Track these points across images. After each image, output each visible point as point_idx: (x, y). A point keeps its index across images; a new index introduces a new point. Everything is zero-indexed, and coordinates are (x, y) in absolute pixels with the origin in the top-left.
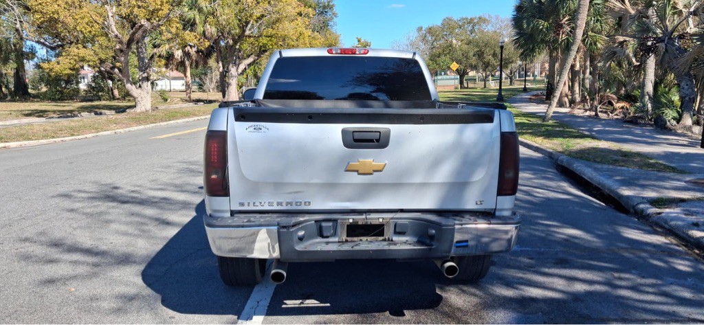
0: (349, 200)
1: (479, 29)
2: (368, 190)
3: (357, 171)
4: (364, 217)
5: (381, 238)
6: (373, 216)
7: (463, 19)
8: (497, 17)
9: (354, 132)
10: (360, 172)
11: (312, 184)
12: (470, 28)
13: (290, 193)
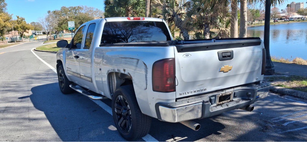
0: (219, 85)
1: (78, 12)
2: (226, 79)
3: (223, 71)
4: (224, 92)
5: (229, 100)
6: (227, 91)
7: (71, 7)
8: (86, 7)
9: (222, 53)
10: (225, 71)
11: (207, 80)
12: (74, 11)
13: (199, 86)
